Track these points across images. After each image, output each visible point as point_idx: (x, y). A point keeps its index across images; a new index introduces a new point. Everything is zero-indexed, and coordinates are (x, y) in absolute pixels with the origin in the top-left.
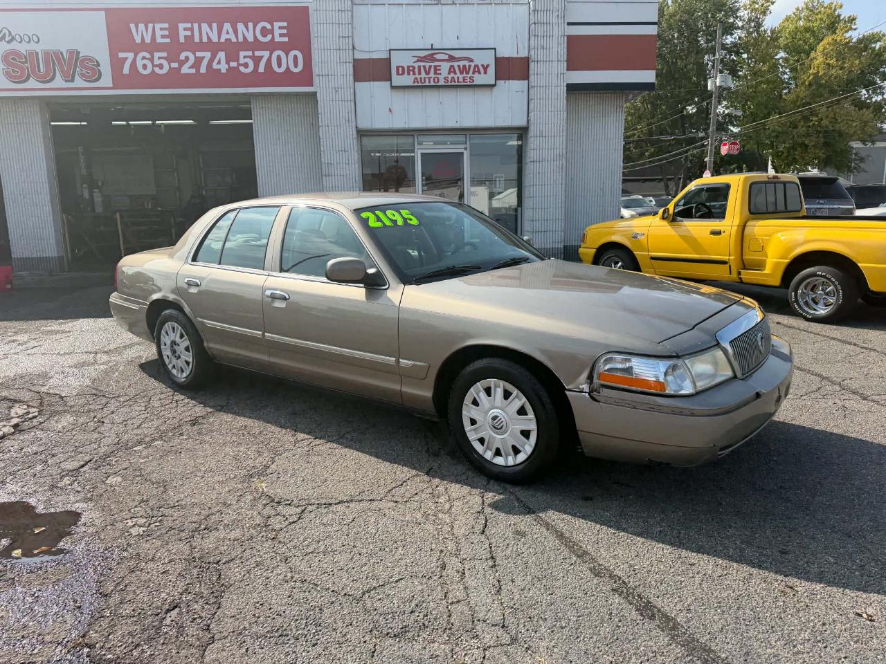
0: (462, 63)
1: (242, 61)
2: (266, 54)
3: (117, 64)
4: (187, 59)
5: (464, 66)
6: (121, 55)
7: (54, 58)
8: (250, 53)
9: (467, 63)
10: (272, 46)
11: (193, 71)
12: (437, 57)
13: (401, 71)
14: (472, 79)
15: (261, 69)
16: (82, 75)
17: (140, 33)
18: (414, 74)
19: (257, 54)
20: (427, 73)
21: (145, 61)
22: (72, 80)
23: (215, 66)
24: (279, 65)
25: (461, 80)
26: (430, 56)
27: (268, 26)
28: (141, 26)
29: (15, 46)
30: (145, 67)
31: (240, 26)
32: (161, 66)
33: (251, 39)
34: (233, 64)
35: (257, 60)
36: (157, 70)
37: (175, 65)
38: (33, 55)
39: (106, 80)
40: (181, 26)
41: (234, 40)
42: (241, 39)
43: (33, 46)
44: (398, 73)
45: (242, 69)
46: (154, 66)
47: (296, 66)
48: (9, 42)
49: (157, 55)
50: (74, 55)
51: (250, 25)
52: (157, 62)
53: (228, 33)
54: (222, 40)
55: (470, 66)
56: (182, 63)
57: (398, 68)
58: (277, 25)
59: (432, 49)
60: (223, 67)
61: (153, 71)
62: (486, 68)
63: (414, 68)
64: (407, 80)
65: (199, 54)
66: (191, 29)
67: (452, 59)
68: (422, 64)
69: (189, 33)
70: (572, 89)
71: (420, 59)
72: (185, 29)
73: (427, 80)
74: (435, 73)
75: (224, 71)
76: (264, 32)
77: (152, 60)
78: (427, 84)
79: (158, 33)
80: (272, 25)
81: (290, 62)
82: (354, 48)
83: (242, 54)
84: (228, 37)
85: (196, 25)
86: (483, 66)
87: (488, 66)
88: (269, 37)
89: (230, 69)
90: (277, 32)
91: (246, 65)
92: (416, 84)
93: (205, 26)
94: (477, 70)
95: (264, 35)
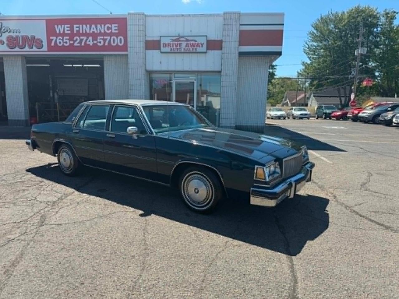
0: (192, 42)
1: (99, 41)
2: (108, 38)
3: (49, 41)
4: (77, 40)
5: (193, 44)
6: (51, 38)
7: (25, 39)
8: (102, 37)
9: (193, 42)
10: (111, 35)
11: (79, 45)
12: (181, 39)
13: (165, 45)
14: (196, 49)
15: (106, 44)
16: (36, 46)
17: (59, 29)
18: (171, 47)
19: (105, 37)
20: (176, 46)
21: (60, 41)
22: (32, 48)
23: (88, 43)
24: (114, 42)
25: (191, 49)
26: (178, 39)
27: (110, 26)
28: (59, 26)
29: (11, 34)
30: (60, 43)
31: (99, 26)
32: (66, 43)
33: (103, 31)
34: (95, 42)
35: (105, 40)
36: (65, 44)
37: (72, 42)
38: (18, 37)
39: (45, 48)
40: (75, 26)
41: (96, 32)
42: (98, 31)
43: (18, 34)
44: (164, 47)
45: (99, 44)
46: (64, 42)
47: (121, 43)
48: (9, 32)
49: (65, 38)
50: (33, 37)
51: (103, 26)
52: (65, 41)
53: (93, 29)
54: (91, 32)
55: (195, 44)
56: (75, 41)
57: (164, 44)
58: (113, 25)
59: (179, 36)
60: (91, 43)
61: (63, 45)
62: (202, 45)
63: (170, 44)
64: (167, 49)
65: (82, 38)
66: (79, 27)
67: (187, 40)
68: (174, 42)
69: (78, 29)
70: (241, 54)
71: (173, 40)
72: (77, 27)
73: (176, 50)
74: (180, 47)
75: (91, 45)
76: (108, 28)
77: (63, 40)
78: (176, 51)
79: (66, 29)
80: (112, 25)
81: (118, 41)
82: (146, 35)
83: (99, 38)
84: (93, 30)
85: (81, 26)
86: (201, 43)
87: (203, 44)
88: (110, 31)
89: (93, 44)
90: (113, 28)
91: (100, 42)
92: (171, 51)
93: (84, 26)
94: (198, 45)
95: (108, 30)
